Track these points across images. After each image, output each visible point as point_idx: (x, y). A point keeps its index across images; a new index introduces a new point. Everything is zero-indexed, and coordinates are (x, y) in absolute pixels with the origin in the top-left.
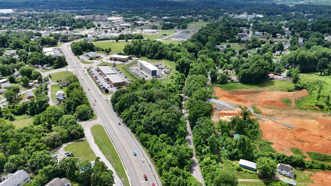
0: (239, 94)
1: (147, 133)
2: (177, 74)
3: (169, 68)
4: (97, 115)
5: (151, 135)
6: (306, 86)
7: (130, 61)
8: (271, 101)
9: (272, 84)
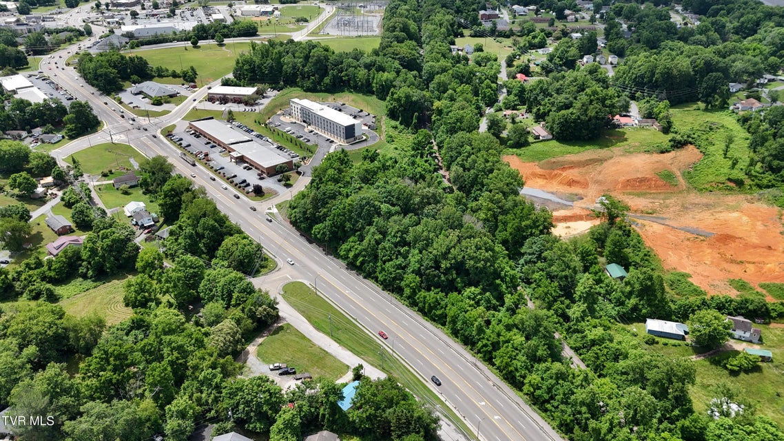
0: (564, 169)
1: (429, 290)
4: (273, 257)
5: (443, 294)
6: (693, 138)
7: (265, 102)
8: (638, 178)
9: (622, 138)
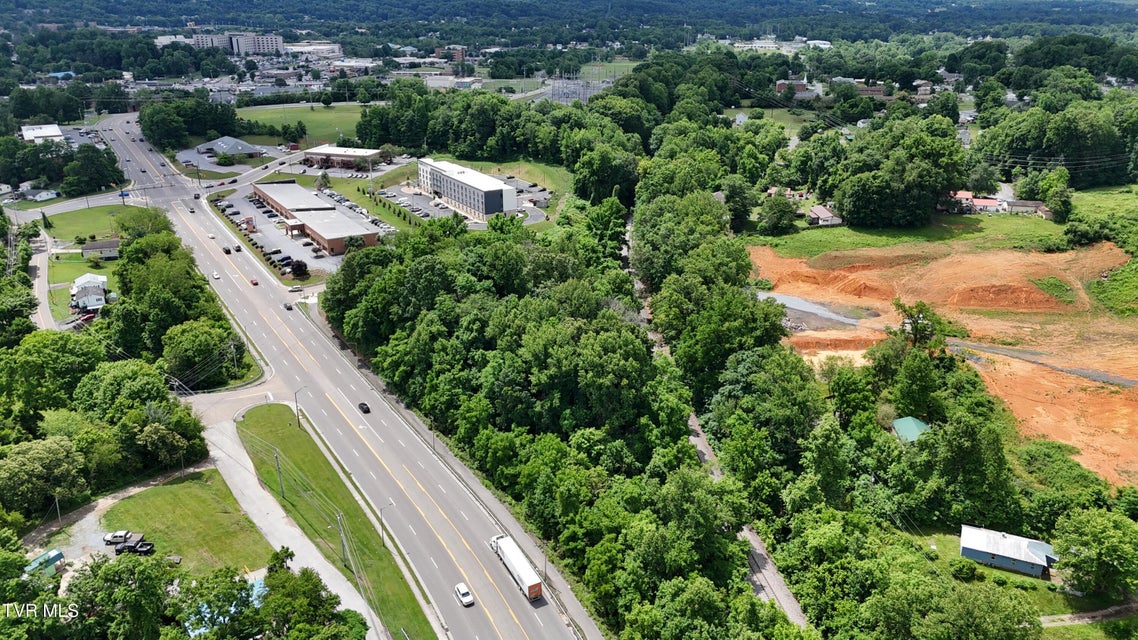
0: (852, 268)
1: (508, 429)
3: (548, 190)
4: (262, 363)
5: (531, 436)
6: (1111, 230)
7: (389, 168)
8: (994, 286)
9: (974, 227)
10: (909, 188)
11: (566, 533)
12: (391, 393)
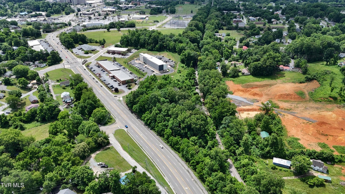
0: (253, 88)
1: (176, 137)
2: (183, 67)
3: (174, 61)
4: (115, 118)
5: (181, 139)
6: (316, 77)
7: (130, 54)
8: (286, 94)
9: (283, 76)
10: (267, 66)
11: (191, 162)
12: (146, 126)
